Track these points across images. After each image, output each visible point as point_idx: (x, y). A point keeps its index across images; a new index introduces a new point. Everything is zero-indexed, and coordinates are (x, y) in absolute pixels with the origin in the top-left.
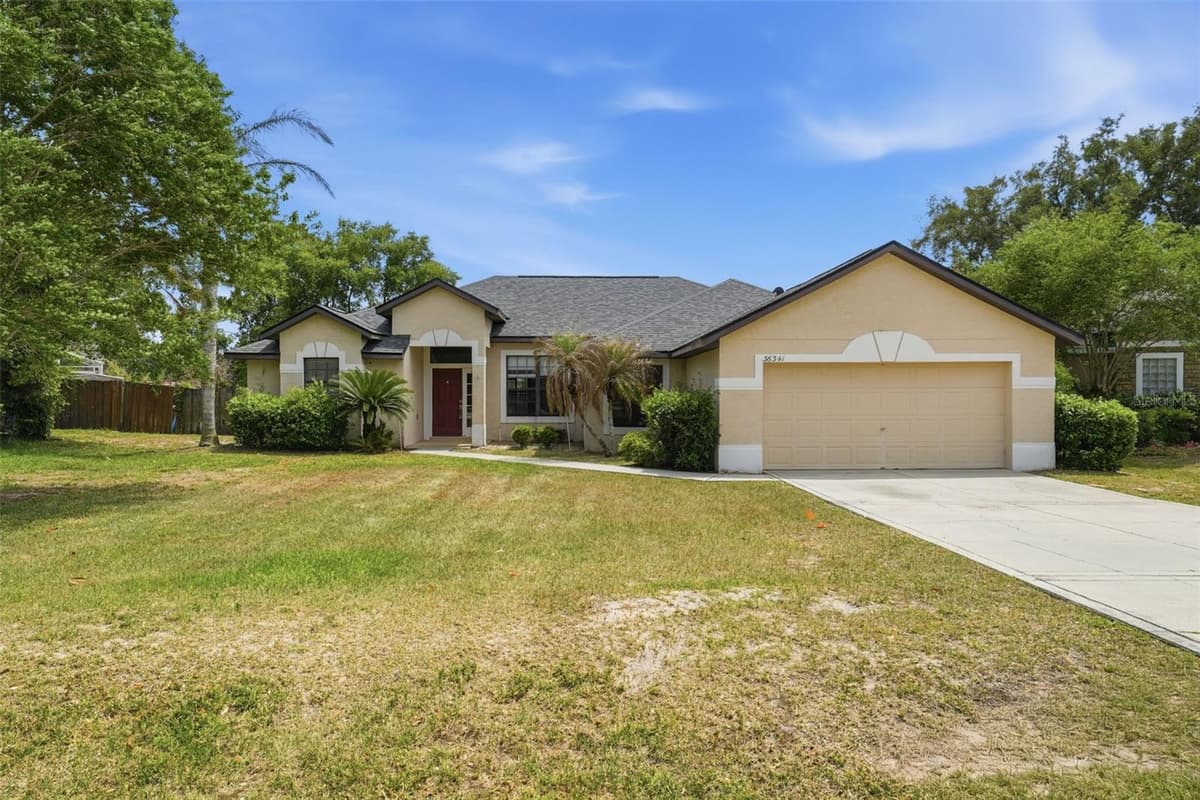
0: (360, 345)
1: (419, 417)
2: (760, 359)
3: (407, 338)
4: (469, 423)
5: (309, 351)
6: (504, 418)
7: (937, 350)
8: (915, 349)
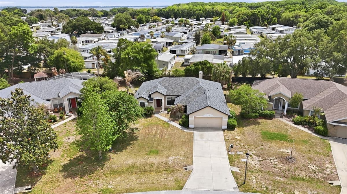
0: (147, 101)
1: (155, 104)
2: (194, 116)
3: (153, 98)
4: (162, 106)
5: (141, 101)
6: (167, 105)
7: (214, 116)
8: (211, 116)
